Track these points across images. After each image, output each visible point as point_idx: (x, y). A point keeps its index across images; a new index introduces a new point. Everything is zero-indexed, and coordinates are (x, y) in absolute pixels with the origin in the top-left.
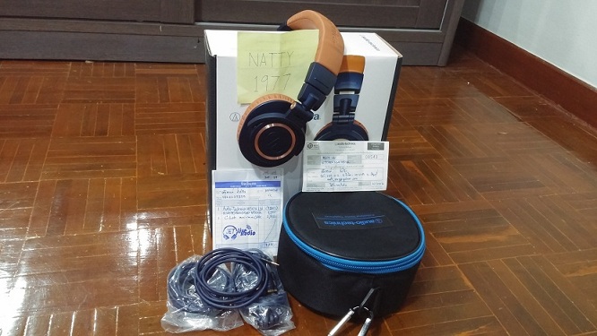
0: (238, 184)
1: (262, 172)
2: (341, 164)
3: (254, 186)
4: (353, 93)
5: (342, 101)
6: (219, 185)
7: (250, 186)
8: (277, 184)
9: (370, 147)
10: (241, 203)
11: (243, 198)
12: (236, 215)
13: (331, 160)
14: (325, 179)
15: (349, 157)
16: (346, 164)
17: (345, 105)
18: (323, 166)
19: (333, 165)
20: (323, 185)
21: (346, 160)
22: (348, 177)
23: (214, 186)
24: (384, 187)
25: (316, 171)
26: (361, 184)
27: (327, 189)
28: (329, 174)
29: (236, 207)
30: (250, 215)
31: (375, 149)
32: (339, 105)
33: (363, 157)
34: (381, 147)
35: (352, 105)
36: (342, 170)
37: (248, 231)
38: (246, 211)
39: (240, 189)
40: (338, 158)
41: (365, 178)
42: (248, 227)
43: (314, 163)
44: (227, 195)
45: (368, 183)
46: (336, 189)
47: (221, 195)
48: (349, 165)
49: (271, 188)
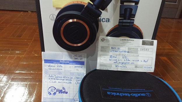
0: (58, 62)
1: (73, 55)
2: (123, 53)
3: (67, 64)
4: (134, 4)
5: (126, 10)
6: (47, 61)
7: (65, 64)
8: (82, 63)
9: (144, 43)
10: (60, 73)
11: (61, 71)
12: (56, 81)
13: (117, 50)
14: (112, 62)
15: (129, 49)
16: (127, 53)
17: (128, 13)
18: (111, 53)
19: (118, 53)
20: (110, 66)
21: (127, 50)
22: (128, 62)
23: (43, 62)
24: (152, 70)
25: (106, 56)
26: (136, 67)
27: (113, 68)
28: (115, 59)
29: (57, 76)
30: (65, 81)
31: (147, 44)
32: (123, 13)
33: (139, 49)
34: (152, 44)
35: (133, 13)
36: (124, 57)
37: (63, 91)
38: (63, 78)
39: (59, 65)
40: (122, 49)
41: (139, 63)
42: (64, 88)
43: (105, 51)
44: (52, 68)
45: (141, 67)
46: (120, 69)
47: (47, 68)
48: (129, 54)
49: (78, 66)
